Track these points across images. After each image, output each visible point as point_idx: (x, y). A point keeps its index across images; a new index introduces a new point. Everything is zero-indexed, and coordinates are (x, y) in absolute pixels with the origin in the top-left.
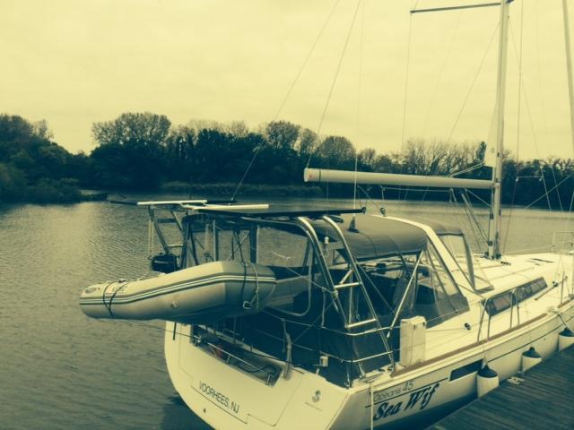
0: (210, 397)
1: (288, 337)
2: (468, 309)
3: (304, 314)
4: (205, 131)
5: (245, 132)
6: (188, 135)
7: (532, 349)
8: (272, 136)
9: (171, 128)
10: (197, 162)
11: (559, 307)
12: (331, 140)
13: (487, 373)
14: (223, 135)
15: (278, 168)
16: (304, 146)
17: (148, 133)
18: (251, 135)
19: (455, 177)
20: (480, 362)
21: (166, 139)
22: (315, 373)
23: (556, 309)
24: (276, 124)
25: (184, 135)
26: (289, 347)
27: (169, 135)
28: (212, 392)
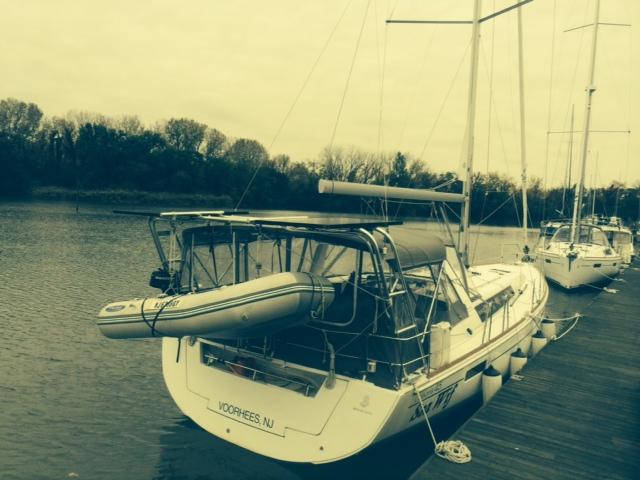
0: (235, 416)
1: (331, 347)
2: (467, 316)
3: (349, 323)
4: (88, 125)
5: (139, 129)
6: (67, 130)
7: (519, 350)
8: (173, 135)
9: (43, 120)
10: (78, 162)
11: (532, 312)
12: (241, 144)
13: (491, 372)
14: (113, 132)
15: (181, 173)
16: (211, 149)
17: (12, 125)
18: (148, 134)
19: (437, 190)
20: (484, 364)
21: (36, 133)
22: (361, 378)
23: (530, 314)
24: (176, 122)
25: (59, 128)
26: (333, 356)
27: (41, 128)
28: (237, 411)
